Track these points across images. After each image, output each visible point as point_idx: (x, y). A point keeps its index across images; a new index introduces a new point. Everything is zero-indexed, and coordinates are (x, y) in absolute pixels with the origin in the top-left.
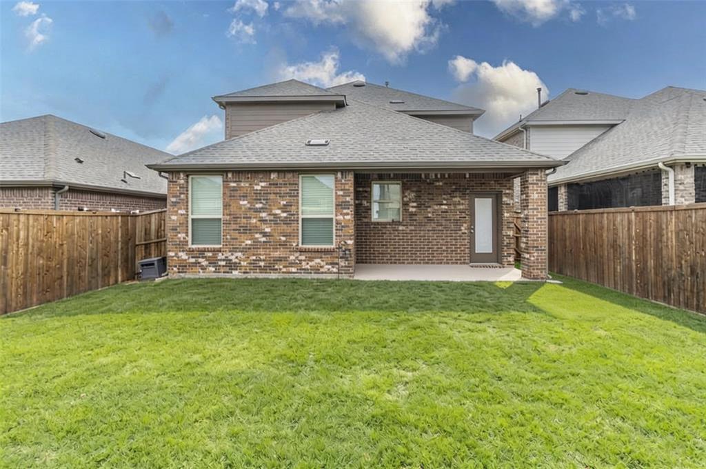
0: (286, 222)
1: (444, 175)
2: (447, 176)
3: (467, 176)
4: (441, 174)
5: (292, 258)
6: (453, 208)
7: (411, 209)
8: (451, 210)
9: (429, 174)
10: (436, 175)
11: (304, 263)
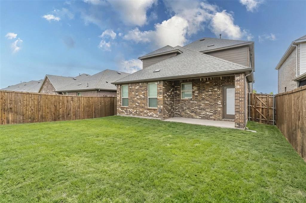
0: (144, 99)
1: (210, 78)
2: (211, 79)
3: (221, 78)
4: (208, 78)
5: (145, 111)
6: (214, 93)
7: (196, 94)
8: (213, 94)
9: (203, 79)
10: (206, 79)
11: (148, 113)
